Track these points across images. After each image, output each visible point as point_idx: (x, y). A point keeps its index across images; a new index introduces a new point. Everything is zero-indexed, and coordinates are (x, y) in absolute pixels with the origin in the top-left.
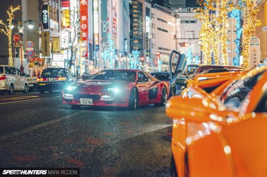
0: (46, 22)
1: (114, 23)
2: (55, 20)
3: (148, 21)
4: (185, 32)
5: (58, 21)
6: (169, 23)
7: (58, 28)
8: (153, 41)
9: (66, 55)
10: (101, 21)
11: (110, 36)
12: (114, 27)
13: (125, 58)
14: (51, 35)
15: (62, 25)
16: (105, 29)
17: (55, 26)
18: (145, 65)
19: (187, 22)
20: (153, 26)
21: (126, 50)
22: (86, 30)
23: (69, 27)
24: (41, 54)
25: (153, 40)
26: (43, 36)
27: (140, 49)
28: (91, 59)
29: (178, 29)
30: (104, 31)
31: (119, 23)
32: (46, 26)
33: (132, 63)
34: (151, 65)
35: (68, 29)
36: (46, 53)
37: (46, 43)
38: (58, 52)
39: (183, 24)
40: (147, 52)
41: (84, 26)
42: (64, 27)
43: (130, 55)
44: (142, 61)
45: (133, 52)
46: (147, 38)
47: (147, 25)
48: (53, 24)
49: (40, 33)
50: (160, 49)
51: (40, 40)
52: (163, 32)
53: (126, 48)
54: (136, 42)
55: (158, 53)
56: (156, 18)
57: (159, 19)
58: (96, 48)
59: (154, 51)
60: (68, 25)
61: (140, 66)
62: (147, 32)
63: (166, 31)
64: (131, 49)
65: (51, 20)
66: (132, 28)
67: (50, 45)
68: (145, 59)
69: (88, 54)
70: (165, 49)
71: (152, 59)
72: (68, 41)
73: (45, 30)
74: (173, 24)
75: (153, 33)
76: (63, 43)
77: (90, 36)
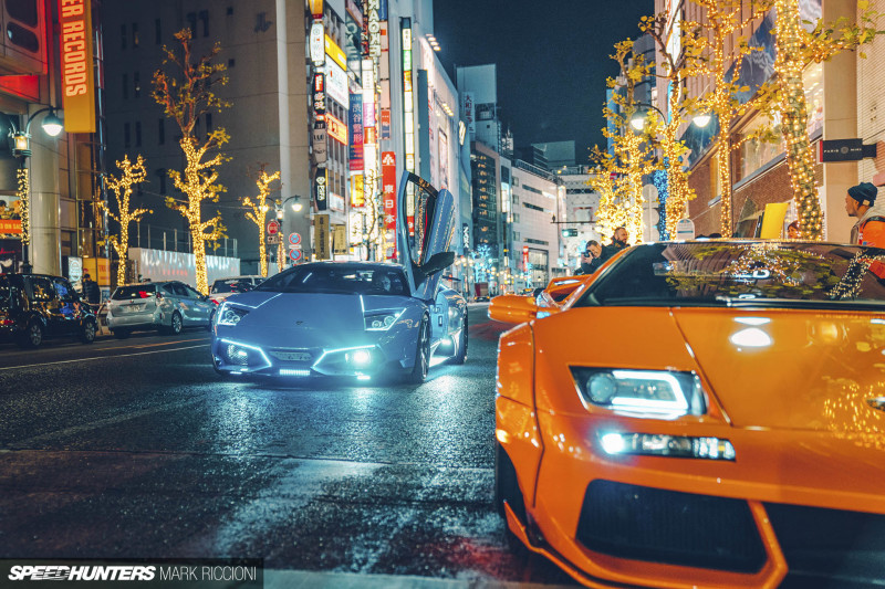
0: (322, 198)
2: (337, 193)
3: (506, 190)
4: (575, 209)
5: (343, 195)
6: (545, 193)
7: (342, 209)
8: (516, 227)
9: (358, 256)
13: (464, 260)
14: (332, 221)
15: (350, 203)
17: (339, 204)
18: (502, 273)
19: (578, 191)
20: (516, 200)
21: (467, 246)
22: (394, 211)
23: (362, 205)
24: (314, 256)
25: (515, 225)
26: (317, 222)
27: (492, 243)
29: (563, 204)
32: (322, 205)
33: (477, 268)
34: (513, 271)
35: (361, 209)
36: (322, 252)
37: (322, 236)
38: (344, 251)
39: (570, 196)
40: (505, 247)
41: (389, 204)
42: (354, 206)
43: (474, 255)
44: (495, 265)
45: (480, 248)
46: (505, 222)
47: (504, 198)
48: (335, 201)
49: (313, 218)
50: (530, 241)
51: (312, 229)
52: (538, 212)
53: (466, 241)
54: (484, 229)
55: (526, 250)
56: (521, 186)
57: (525, 187)
58: (410, 241)
59: (518, 246)
60: (362, 202)
61: (493, 273)
62: (504, 211)
63: (541, 209)
64: (476, 243)
65: (331, 194)
66: (476, 203)
67: (331, 238)
68: (502, 261)
69: (398, 254)
70: (538, 242)
71: (514, 261)
72: (361, 231)
73: (320, 213)
74: (553, 195)
75: (516, 212)
76: (351, 234)
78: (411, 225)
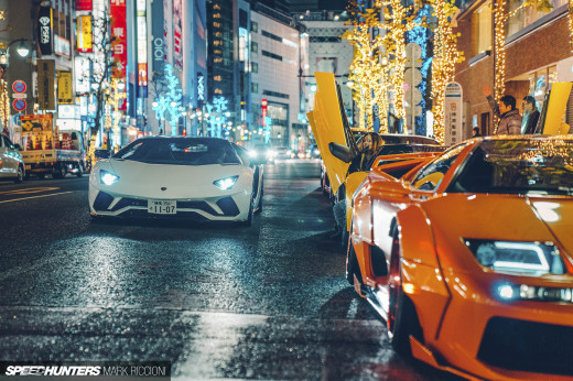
0: (46, 41)
1: (177, 42)
2: (63, 36)
3: (244, 37)
4: (318, 59)
5: (69, 39)
6: (285, 41)
7: (68, 53)
8: (254, 78)
9: (87, 108)
10: (151, 38)
11: (169, 68)
12: (177, 50)
13: (199, 113)
14: (58, 67)
15: (76, 46)
16: (159, 54)
17: (64, 48)
18: (239, 128)
19: (322, 39)
20: (255, 47)
21: (201, 97)
22: (123, 57)
23: (90, 51)
24: (36, 106)
25: (253, 75)
26: (41, 68)
27: (227, 95)
28: (132, 113)
29: (305, 53)
30: (158, 58)
31: (186, 42)
32: (48, 49)
33: (212, 122)
34: (251, 127)
35: (88, 55)
36: (47, 102)
37: (46, 85)
38: (69, 101)
39: (313, 44)
40: (242, 100)
41: (119, 49)
42: (80, 50)
43: (210, 107)
44: (232, 119)
45: (215, 101)
46: (242, 72)
47: (241, 45)
48: (60, 44)
49: (35, 63)
50: (268, 93)
51: (35, 75)
52: (275, 60)
53: (201, 91)
54: (218, 78)
55: (264, 103)
58: (142, 92)
59: (256, 98)
60: (89, 46)
61: (229, 128)
62: (241, 59)
63: (280, 58)
64: (210, 95)
65: (56, 37)
66: (211, 48)
67: (56, 86)
68: (239, 114)
69: (128, 104)
70: (277, 95)
71: (251, 115)
72: (88, 79)
73: (44, 58)
74: (294, 43)
75: (255, 61)
76: (77, 82)
77: (130, 68)
78: (143, 72)
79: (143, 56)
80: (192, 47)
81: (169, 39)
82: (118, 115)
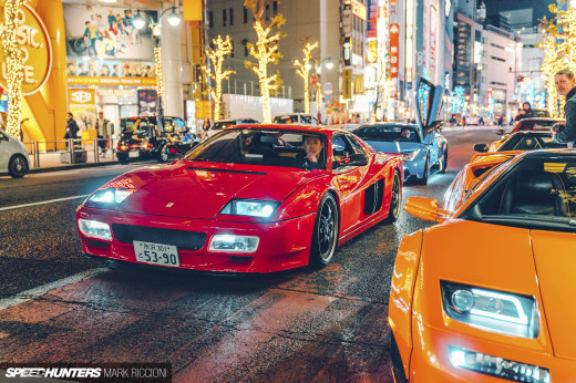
0: (347, 58)
1: (432, 53)
2: (358, 54)
3: (478, 47)
4: (529, 59)
5: (362, 55)
6: (507, 49)
7: (361, 64)
8: (484, 74)
9: (371, 96)
10: (415, 51)
11: (426, 70)
12: (432, 58)
13: (445, 97)
14: (354, 73)
15: (366, 60)
16: (420, 61)
17: (359, 61)
18: (472, 106)
19: (532, 46)
20: (485, 54)
21: (448, 87)
22: (396, 65)
23: (375, 62)
24: (341, 97)
25: (483, 72)
26: (344, 74)
27: (466, 85)
28: (402, 99)
29: (519, 56)
30: (419, 64)
31: (438, 53)
32: (347, 63)
33: (454, 103)
34: (480, 105)
35: (374, 65)
36: (347, 93)
37: (347, 84)
38: (362, 93)
39: (526, 50)
40: (475, 88)
41: (394, 60)
42: (369, 62)
43: (452, 93)
44: (468, 101)
45: (456, 89)
46: (476, 70)
48: (356, 59)
49: (341, 71)
50: (494, 83)
51: (341, 79)
52: (499, 62)
53: (447, 84)
54: (462, 74)
55: (490, 89)
56: (489, 44)
57: (493, 45)
58: (407, 85)
59: (485, 87)
60: (374, 59)
61: (465, 106)
62: (476, 62)
63: (504, 61)
64: (455, 84)
65: (354, 55)
66: (456, 57)
67: (352, 85)
68: (472, 97)
69: (398, 94)
70: (500, 83)
71: (481, 97)
72: (373, 80)
73: (346, 68)
74: (512, 50)
75: (485, 62)
76: (367, 82)
77: (401, 71)
78: (409, 74)
79: (410, 63)
80: (442, 56)
81: (427, 52)
82: (393, 100)
